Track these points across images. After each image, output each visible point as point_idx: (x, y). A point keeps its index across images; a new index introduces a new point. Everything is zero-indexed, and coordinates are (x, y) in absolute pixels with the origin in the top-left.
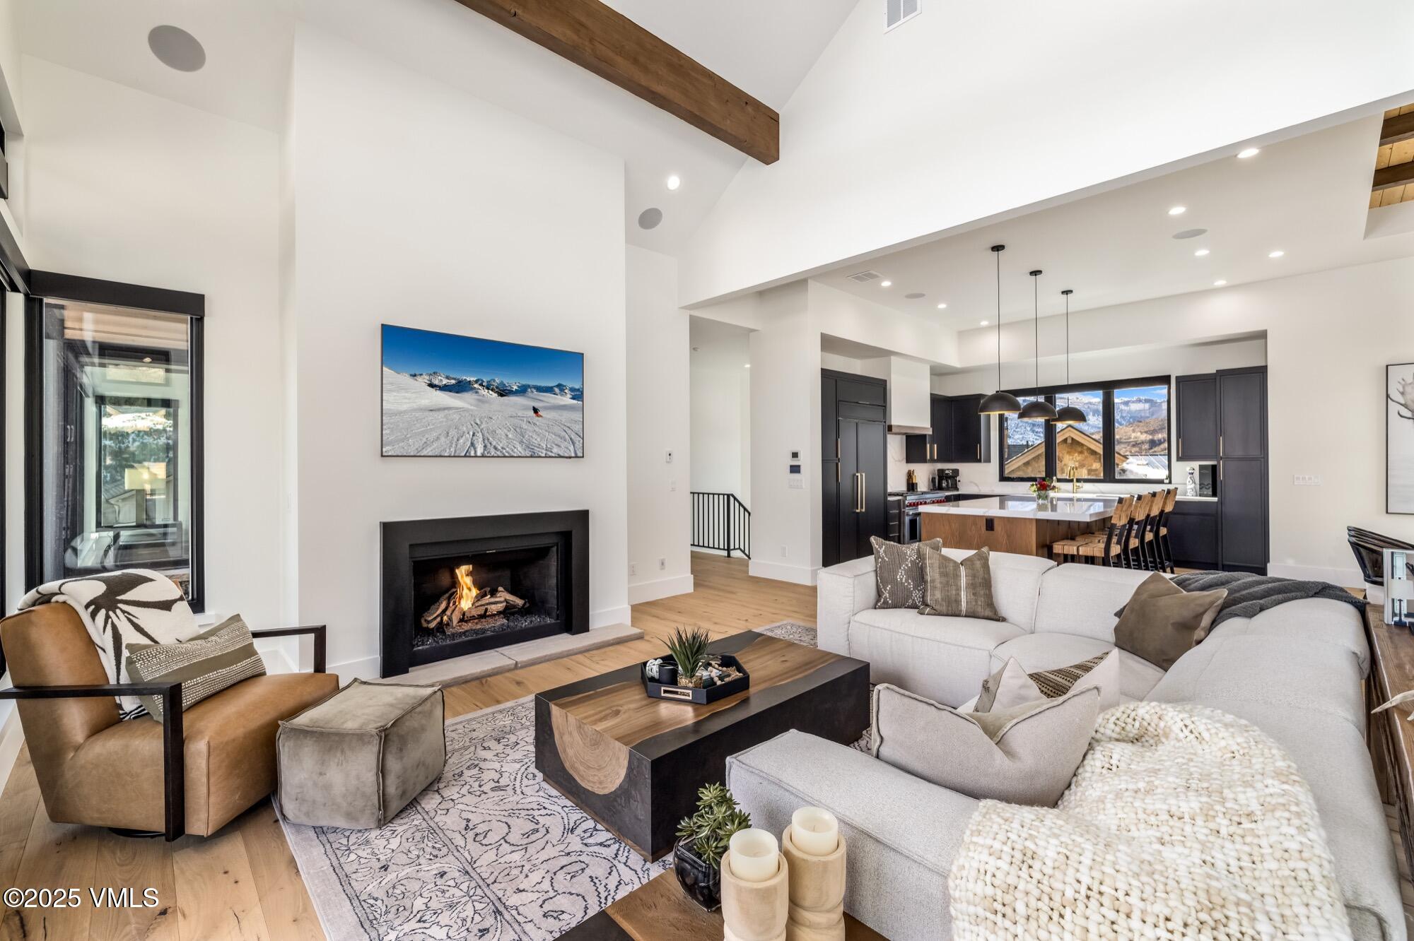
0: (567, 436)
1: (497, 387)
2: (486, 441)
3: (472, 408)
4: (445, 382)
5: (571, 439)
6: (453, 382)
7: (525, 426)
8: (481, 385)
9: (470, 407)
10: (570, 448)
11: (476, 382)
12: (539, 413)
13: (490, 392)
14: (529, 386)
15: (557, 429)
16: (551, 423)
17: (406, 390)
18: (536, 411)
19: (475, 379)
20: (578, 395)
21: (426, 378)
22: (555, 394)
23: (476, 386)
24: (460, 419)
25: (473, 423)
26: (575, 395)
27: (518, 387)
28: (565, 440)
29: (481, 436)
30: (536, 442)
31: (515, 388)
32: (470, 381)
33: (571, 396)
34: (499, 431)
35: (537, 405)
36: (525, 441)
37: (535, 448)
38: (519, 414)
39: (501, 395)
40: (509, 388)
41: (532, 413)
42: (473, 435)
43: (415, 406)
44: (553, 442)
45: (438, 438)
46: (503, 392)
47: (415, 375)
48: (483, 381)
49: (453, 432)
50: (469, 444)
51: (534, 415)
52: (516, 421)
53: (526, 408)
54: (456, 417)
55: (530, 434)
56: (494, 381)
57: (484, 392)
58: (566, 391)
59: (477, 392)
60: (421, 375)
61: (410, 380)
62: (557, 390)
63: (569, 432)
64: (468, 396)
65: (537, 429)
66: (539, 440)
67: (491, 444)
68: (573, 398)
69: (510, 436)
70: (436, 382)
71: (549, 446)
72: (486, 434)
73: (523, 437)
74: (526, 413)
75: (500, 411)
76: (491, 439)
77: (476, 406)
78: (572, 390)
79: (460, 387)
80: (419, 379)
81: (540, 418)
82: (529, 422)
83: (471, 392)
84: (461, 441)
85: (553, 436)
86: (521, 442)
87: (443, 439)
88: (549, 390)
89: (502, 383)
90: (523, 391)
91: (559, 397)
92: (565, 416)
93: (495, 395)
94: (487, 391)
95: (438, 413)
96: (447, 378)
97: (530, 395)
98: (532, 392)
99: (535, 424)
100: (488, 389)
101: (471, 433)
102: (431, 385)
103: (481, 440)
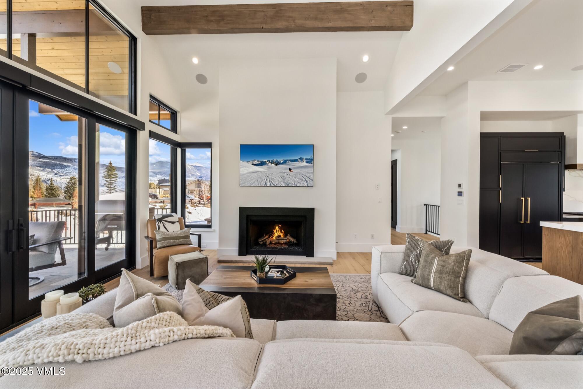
0: (304, 179)
1: (275, 162)
2: (271, 182)
3: (266, 171)
4: (257, 163)
5: (306, 180)
6: (260, 162)
7: (285, 176)
8: (269, 162)
9: (265, 170)
10: (305, 184)
11: (268, 161)
12: (292, 170)
13: (273, 164)
14: (287, 160)
15: (299, 176)
16: (296, 174)
17: (245, 167)
18: (290, 169)
19: (267, 160)
20: (310, 161)
21: (251, 162)
22: (298, 162)
23: (267, 163)
24: (262, 175)
25: (266, 176)
26: (308, 161)
27: (283, 161)
28: (303, 181)
29: (269, 181)
30: (290, 182)
31: (282, 161)
32: (265, 161)
33: (306, 162)
34: (275, 179)
35: (290, 167)
36: (285, 182)
37: (290, 184)
38: (283, 172)
39: (276, 165)
40: (279, 162)
41: (288, 170)
42: (266, 180)
43: (248, 172)
44: (298, 182)
45: (255, 182)
46: (277, 164)
47: (248, 162)
48: (270, 161)
49: (259, 180)
50: (265, 183)
51: (290, 171)
52: (282, 174)
53: (286, 169)
54: (261, 174)
55: (288, 179)
56: (274, 160)
57: (270, 164)
58: (304, 160)
59: (268, 165)
60: (250, 161)
61: (247, 164)
62: (299, 160)
63: (305, 177)
64: (265, 167)
65: (290, 177)
66: (291, 181)
67: (272, 183)
68: (307, 163)
69: (280, 180)
70: (254, 163)
71: (295, 183)
72: (271, 180)
73: (285, 180)
74: (286, 171)
75: (276, 171)
76: (272, 182)
77: (267, 170)
78: (306, 159)
79: (262, 164)
80: (249, 163)
81: (292, 172)
82: (287, 174)
83: (266, 165)
84: (262, 183)
85: (298, 179)
86: (284, 182)
87: (256, 182)
88: (296, 161)
89: (277, 161)
90: (285, 162)
91: (300, 163)
92: (303, 171)
93: (274, 165)
94: (271, 164)
95: (255, 173)
96: (258, 161)
97: (288, 163)
98: (289, 162)
99: (290, 175)
100: (272, 163)
101: (265, 180)
102: (253, 164)
103: (269, 182)
